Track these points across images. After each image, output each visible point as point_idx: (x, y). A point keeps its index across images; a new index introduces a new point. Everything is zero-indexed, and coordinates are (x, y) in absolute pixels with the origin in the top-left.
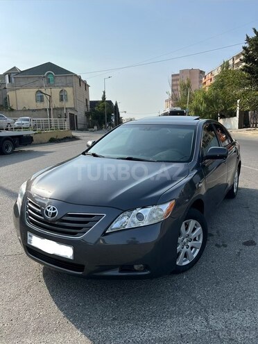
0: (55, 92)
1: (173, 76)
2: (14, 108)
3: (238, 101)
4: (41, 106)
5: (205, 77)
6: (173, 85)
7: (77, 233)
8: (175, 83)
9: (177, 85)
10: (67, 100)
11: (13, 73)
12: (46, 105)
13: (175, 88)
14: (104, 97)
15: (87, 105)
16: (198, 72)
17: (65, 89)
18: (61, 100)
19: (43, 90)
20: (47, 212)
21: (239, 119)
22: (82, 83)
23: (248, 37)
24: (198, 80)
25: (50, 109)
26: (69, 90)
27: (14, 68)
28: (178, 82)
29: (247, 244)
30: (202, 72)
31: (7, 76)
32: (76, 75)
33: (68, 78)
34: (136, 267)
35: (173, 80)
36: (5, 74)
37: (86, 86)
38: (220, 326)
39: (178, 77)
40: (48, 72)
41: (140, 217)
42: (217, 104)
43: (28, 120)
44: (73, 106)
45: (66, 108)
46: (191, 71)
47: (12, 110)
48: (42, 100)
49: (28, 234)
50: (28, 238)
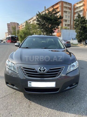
1: (7, 24)
7: (56, 76)
13: (9, 28)
23: (37, 14)
24: (17, 26)
46: (14, 23)
49: (29, 82)
50: (29, 84)
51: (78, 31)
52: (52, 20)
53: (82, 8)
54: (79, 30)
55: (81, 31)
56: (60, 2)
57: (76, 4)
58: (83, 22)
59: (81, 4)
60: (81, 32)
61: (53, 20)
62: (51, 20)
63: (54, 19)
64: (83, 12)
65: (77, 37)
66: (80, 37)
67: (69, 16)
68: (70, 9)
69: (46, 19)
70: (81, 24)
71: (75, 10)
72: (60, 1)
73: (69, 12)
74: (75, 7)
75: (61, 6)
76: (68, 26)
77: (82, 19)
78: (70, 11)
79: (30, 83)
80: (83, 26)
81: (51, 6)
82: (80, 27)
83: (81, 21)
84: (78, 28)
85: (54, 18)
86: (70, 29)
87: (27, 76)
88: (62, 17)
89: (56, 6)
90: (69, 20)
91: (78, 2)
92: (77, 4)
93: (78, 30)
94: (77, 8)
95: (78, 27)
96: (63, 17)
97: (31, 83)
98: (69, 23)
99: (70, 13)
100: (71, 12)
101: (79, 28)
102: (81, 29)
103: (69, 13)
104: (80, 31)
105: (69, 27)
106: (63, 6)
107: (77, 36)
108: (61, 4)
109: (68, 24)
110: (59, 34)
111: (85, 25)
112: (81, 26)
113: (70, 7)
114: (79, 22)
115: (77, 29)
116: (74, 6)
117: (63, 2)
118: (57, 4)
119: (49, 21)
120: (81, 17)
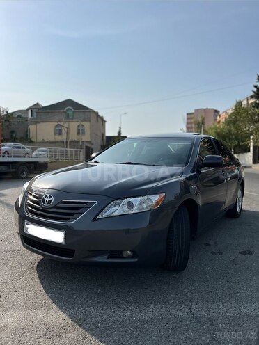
0: (73, 126)
1: (188, 114)
2: (34, 139)
3: (252, 137)
4: (59, 138)
5: (220, 116)
6: (188, 123)
7: (69, 219)
8: (189, 121)
9: (191, 123)
10: (84, 134)
11: (36, 109)
12: (63, 138)
13: (190, 126)
14: (120, 133)
15: (103, 139)
16: (213, 111)
17: (83, 123)
18: (78, 133)
19: (62, 124)
20: (44, 200)
21: (253, 154)
22: (99, 119)
24: (213, 118)
25: (67, 142)
26: (87, 125)
27: (37, 104)
28: (192, 121)
29: (244, 253)
30: (217, 112)
31: (30, 111)
32: (94, 111)
33: (87, 113)
34: (124, 254)
35: (188, 119)
36: (28, 109)
37: (103, 122)
38: (203, 313)
39: (192, 116)
40: (68, 109)
41: (130, 205)
42: (230, 139)
43: (45, 151)
44: (89, 140)
45: (83, 142)
46: (206, 110)
47: (31, 142)
48: (60, 133)
49: (25, 222)
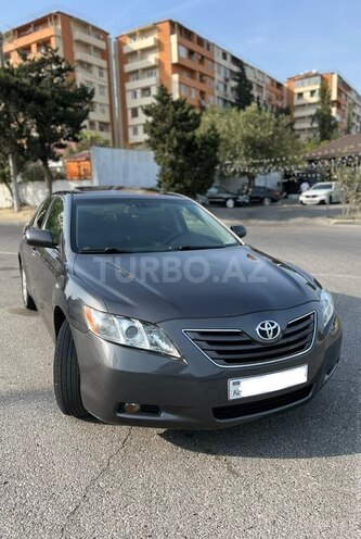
7: (305, 345)
49: (231, 382)
50: (232, 388)
51: (168, 160)
52: (47, 103)
53: (152, 59)
54: (170, 152)
55: (178, 158)
56: (56, 17)
57: (128, 40)
58: (180, 120)
59: (149, 41)
60: (181, 161)
61: (52, 104)
62: (41, 100)
63: (53, 96)
64: (158, 75)
65: (164, 184)
66: (176, 181)
67: (101, 87)
68: (104, 54)
69: (13, 92)
70: (177, 129)
71: (127, 63)
72: (54, 11)
73: (101, 68)
74: (126, 50)
75: (60, 34)
76: (102, 130)
77: (176, 109)
78: (103, 63)
79: (234, 384)
80: (184, 138)
81: (14, 30)
82: (175, 142)
83: (174, 118)
84: (166, 146)
85: (53, 92)
86: (111, 144)
87: (224, 362)
88: (89, 92)
89: (35, 30)
90: (104, 104)
91: (136, 29)
92: (132, 36)
93: (167, 154)
94: (134, 53)
95: (165, 142)
96: (93, 92)
97: (239, 383)
98: (106, 118)
99: (105, 73)
100: (109, 69)
101: (169, 146)
102: (176, 151)
103: (101, 75)
104: (172, 157)
105: (106, 136)
106: (71, 35)
107: (165, 180)
108: (60, 27)
109: (101, 123)
110: (79, 167)
111: (190, 134)
112: (179, 140)
113: (102, 45)
114: (167, 120)
115: (163, 149)
116: (120, 44)
117: (71, 17)
118: (41, 23)
119: (32, 104)
120: (173, 103)
